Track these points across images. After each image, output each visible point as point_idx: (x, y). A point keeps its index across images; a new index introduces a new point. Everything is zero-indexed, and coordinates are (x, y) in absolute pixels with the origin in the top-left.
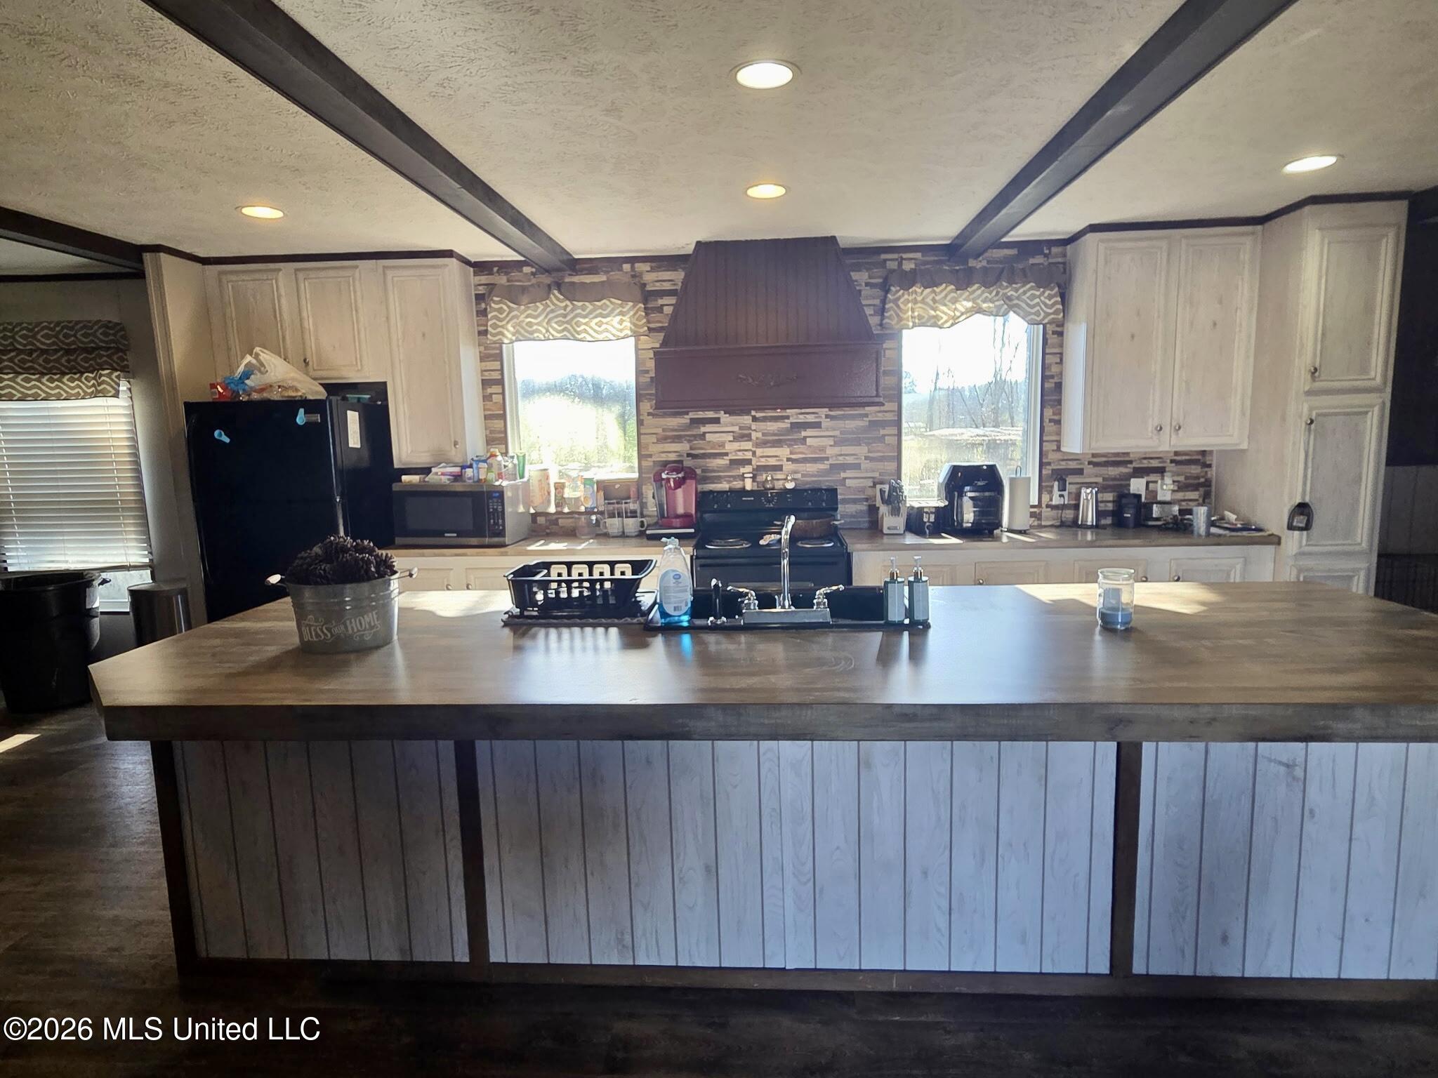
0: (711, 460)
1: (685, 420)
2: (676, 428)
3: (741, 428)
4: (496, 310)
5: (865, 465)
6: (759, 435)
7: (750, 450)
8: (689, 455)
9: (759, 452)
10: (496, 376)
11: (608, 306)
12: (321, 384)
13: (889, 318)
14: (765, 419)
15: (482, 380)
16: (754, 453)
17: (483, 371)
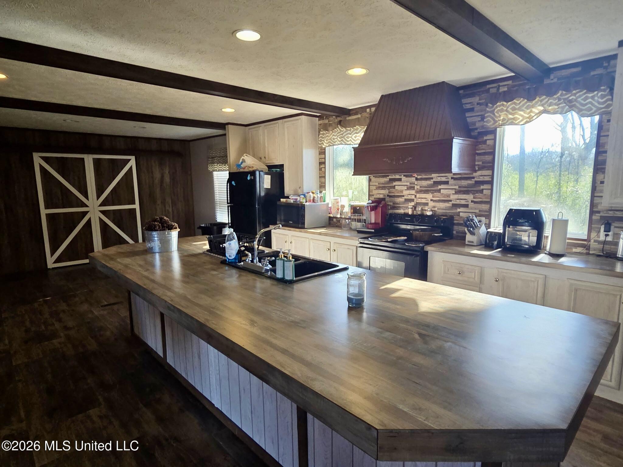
0: (398, 199)
1: (386, 179)
2: (384, 183)
3: (410, 184)
4: (321, 134)
5: (471, 205)
6: (418, 187)
7: (414, 195)
8: (388, 196)
9: (418, 196)
10: (323, 160)
11: (358, 129)
12: (266, 166)
13: (487, 122)
14: (421, 179)
15: (319, 162)
16: (416, 196)
17: (320, 159)
